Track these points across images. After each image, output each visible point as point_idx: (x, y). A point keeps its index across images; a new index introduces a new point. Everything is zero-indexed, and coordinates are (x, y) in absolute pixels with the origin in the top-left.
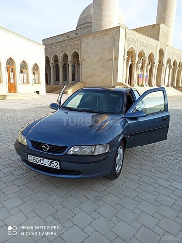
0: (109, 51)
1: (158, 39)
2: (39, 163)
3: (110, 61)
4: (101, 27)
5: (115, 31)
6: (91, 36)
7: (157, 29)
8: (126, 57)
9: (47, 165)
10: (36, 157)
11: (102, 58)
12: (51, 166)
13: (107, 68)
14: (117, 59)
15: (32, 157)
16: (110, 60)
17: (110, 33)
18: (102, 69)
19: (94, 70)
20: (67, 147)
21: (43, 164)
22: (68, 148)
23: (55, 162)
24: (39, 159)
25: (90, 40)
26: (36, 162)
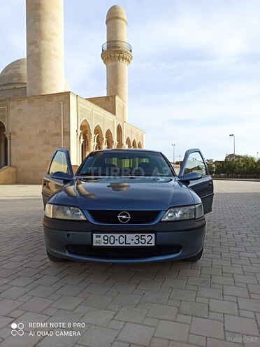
0: (56, 122)
1: (114, 114)
2: (117, 244)
3: (58, 136)
4: (40, 91)
5: (62, 97)
6: (26, 101)
7: (112, 102)
8: (80, 132)
9: (133, 244)
10: (109, 235)
11: (44, 131)
12: (140, 245)
13: (53, 145)
14: (67, 133)
15: (102, 235)
16: (58, 134)
17: (55, 99)
18: (45, 147)
19: (32, 147)
20: (160, 211)
21: (124, 245)
22: (163, 212)
23: (147, 235)
24: (117, 236)
25: (24, 105)
26: (109, 244)
